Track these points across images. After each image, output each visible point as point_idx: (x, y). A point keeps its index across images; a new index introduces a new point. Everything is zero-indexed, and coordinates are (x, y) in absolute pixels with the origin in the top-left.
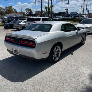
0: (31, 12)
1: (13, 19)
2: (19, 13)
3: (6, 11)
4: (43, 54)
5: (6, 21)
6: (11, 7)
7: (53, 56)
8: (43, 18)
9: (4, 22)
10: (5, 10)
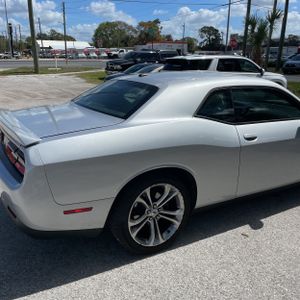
0: (218, 38)
1: (139, 60)
2: (177, 42)
3: (140, 36)
4: (66, 213)
5: (119, 67)
6: (157, 22)
7: (130, 224)
8: (220, 60)
9: (112, 69)
10: (136, 32)
